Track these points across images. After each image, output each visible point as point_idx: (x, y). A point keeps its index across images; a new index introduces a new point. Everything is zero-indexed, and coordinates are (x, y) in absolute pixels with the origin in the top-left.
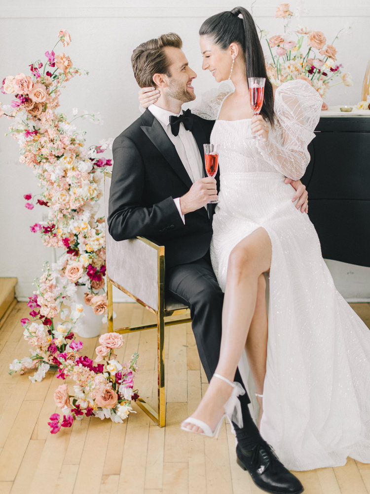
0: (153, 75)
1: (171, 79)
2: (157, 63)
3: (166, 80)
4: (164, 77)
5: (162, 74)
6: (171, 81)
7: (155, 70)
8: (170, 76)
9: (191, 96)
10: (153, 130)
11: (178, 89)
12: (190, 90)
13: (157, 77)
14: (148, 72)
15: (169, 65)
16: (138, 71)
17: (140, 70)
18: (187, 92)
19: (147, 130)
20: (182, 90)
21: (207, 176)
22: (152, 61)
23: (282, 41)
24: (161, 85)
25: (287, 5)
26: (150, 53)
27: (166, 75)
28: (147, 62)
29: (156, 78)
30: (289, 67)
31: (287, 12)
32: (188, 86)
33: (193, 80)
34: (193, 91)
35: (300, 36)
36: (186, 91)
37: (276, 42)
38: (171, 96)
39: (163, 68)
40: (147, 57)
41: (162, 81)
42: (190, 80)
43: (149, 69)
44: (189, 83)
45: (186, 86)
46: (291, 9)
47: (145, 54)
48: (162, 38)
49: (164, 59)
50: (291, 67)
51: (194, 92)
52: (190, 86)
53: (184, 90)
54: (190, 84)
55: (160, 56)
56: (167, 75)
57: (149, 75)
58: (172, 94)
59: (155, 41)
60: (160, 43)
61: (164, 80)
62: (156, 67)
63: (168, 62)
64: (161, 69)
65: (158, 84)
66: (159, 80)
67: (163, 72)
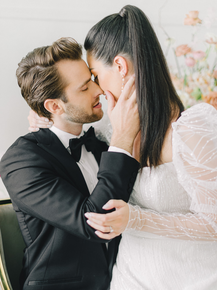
0: (44, 101)
1: (67, 104)
2: (48, 87)
3: (61, 106)
4: (59, 102)
6: (68, 107)
7: (45, 96)
8: (65, 101)
13: (50, 103)
22: (41, 84)
23: (190, 50)
24: (55, 112)
25: (197, 12)
27: (60, 100)
28: (34, 85)
29: (48, 104)
30: (198, 80)
31: (196, 20)
35: (208, 45)
37: (184, 51)
39: (56, 92)
40: (34, 78)
43: (37, 93)
46: (200, 17)
50: (201, 80)
55: (50, 77)
56: (62, 100)
61: (59, 106)
62: (46, 92)
63: (62, 84)
64: (53, 93)
65: (52, 112)
66: (52, 106)
67: (57, 96)
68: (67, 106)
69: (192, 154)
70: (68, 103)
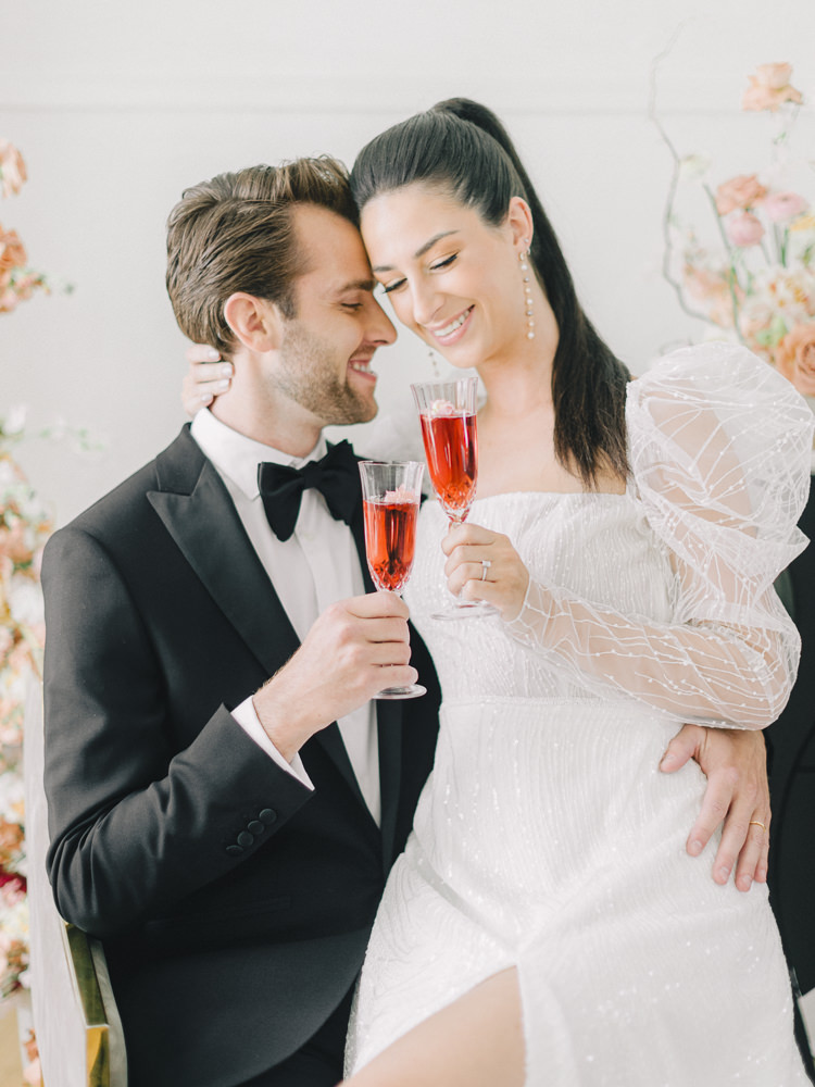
0: (229, 296)
1: (292, 325)
2: (254, 257)
4: (269, 312)
5: (264, 301)
6: (291, 334)
7: (237, 279)
8: (289, 312)
9: (357, 404)
10: (195, 510)
11: (314, 370)
12: (358, 383)
13: (242, 305)
14: (211, 279)
15: (298, 273)
16: (179, 268)
17: (187, 268)
18: (348, 389)
19: (172, 508)
20: (325, 375)
21: (375, 590)
22: (236, 242)
23: (761, 193)
25: (782, 68)
26: (234, 213)
27: (275, 308)
28: (217, 241)
29: (238, 309)
30: (773, 288)
31: (782, 92)
32: (357, 366)
33: (381, 349)
34: (372, 389)
36: (341, 381)
37: (741, 197)
38: (286, 390)
39: (269, 278)
40: (222, 221)
41: (256, 325)
42: (367, 348)
43: (218, 270)
44: (363, 356)
45: (344, 364)
46: (795, 83)
47: (218, 212)
48: (293, 170)
49: (285, 246)
50: (782, 289)
51: (377, 395)
52: (363, 369)
53: (336, 377)
54: (366, 362)
55: (268, 228)
56: (281, 309)
57: (212, 293)
58: (287, 384)
59: (265, 176)
60: (282, 184)
61: (265, 325)
62: (243, 270)
63: (295, 260)
64: (261, 279)
65: (241, 334)
66: (247, 318)
67: (269, 292)
68: (288, 329)
69: (690, 469)
70: (294, 321)
